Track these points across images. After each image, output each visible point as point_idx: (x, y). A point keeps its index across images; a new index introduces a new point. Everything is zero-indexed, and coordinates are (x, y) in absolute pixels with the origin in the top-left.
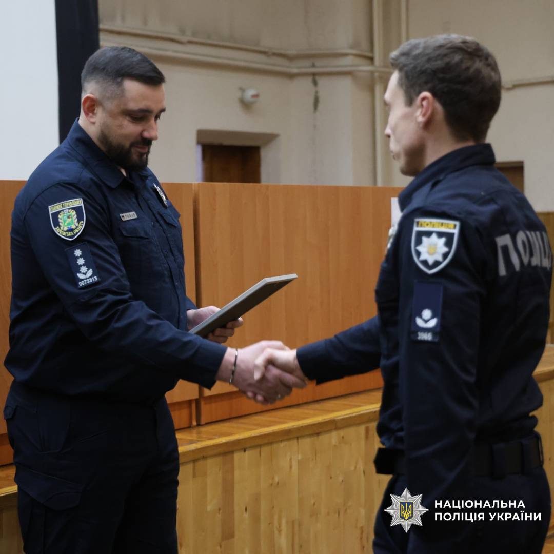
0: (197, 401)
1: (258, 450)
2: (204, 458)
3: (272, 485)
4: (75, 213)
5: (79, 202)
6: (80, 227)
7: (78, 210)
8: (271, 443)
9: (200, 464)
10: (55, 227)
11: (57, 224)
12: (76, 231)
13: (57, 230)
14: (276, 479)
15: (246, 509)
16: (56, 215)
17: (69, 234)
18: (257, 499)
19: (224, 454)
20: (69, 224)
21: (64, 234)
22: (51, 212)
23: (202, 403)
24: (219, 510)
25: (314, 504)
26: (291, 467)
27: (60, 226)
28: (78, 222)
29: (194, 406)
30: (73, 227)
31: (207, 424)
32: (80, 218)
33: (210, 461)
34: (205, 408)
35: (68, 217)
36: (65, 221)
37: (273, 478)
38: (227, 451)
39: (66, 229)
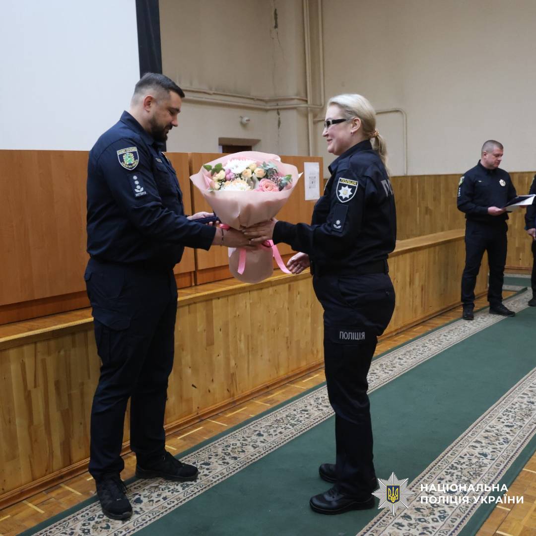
0: (195, 272)
1: (227, 298)
2: (195, 303)
3: (235, 316)
4: (132, 155)
5: (135, 149)
6: (136, 163)
7: (134, 153)
8: (234, 294)
9: (192, 306)
10: (121, 162)
11: (122, 160)
12: (134, 165)
13: (122, 164)
14: (238, 313)
15: (220, 330)
16: (121, 156)
17: (130, 167)
18: (226, 324)
19: (207, 301)
20: (129, 161)
21: (127, 166)
22: (118, 154)
23: (198, 274)
24: (205, 330)
25: (260, 326)
26: (246, 307)
27: (124, 162)
28: (135, 160)
29: (193, 275)
30: (132, 163)
31: (200, 284)
32: (136, 158)
33: (198, 305)
34: (199, 276)
35: (129, 157)
36: (127, 159)
37: (236, 313)
38: (208, 299)
39: (128, 163)
